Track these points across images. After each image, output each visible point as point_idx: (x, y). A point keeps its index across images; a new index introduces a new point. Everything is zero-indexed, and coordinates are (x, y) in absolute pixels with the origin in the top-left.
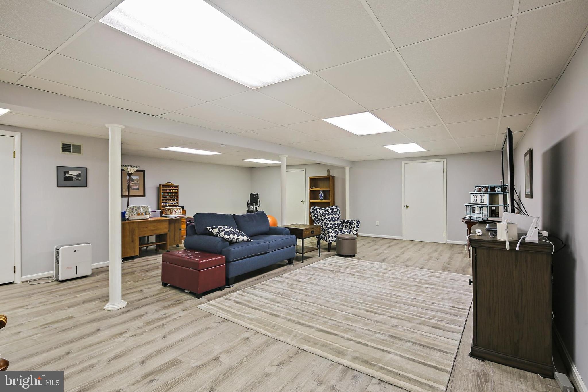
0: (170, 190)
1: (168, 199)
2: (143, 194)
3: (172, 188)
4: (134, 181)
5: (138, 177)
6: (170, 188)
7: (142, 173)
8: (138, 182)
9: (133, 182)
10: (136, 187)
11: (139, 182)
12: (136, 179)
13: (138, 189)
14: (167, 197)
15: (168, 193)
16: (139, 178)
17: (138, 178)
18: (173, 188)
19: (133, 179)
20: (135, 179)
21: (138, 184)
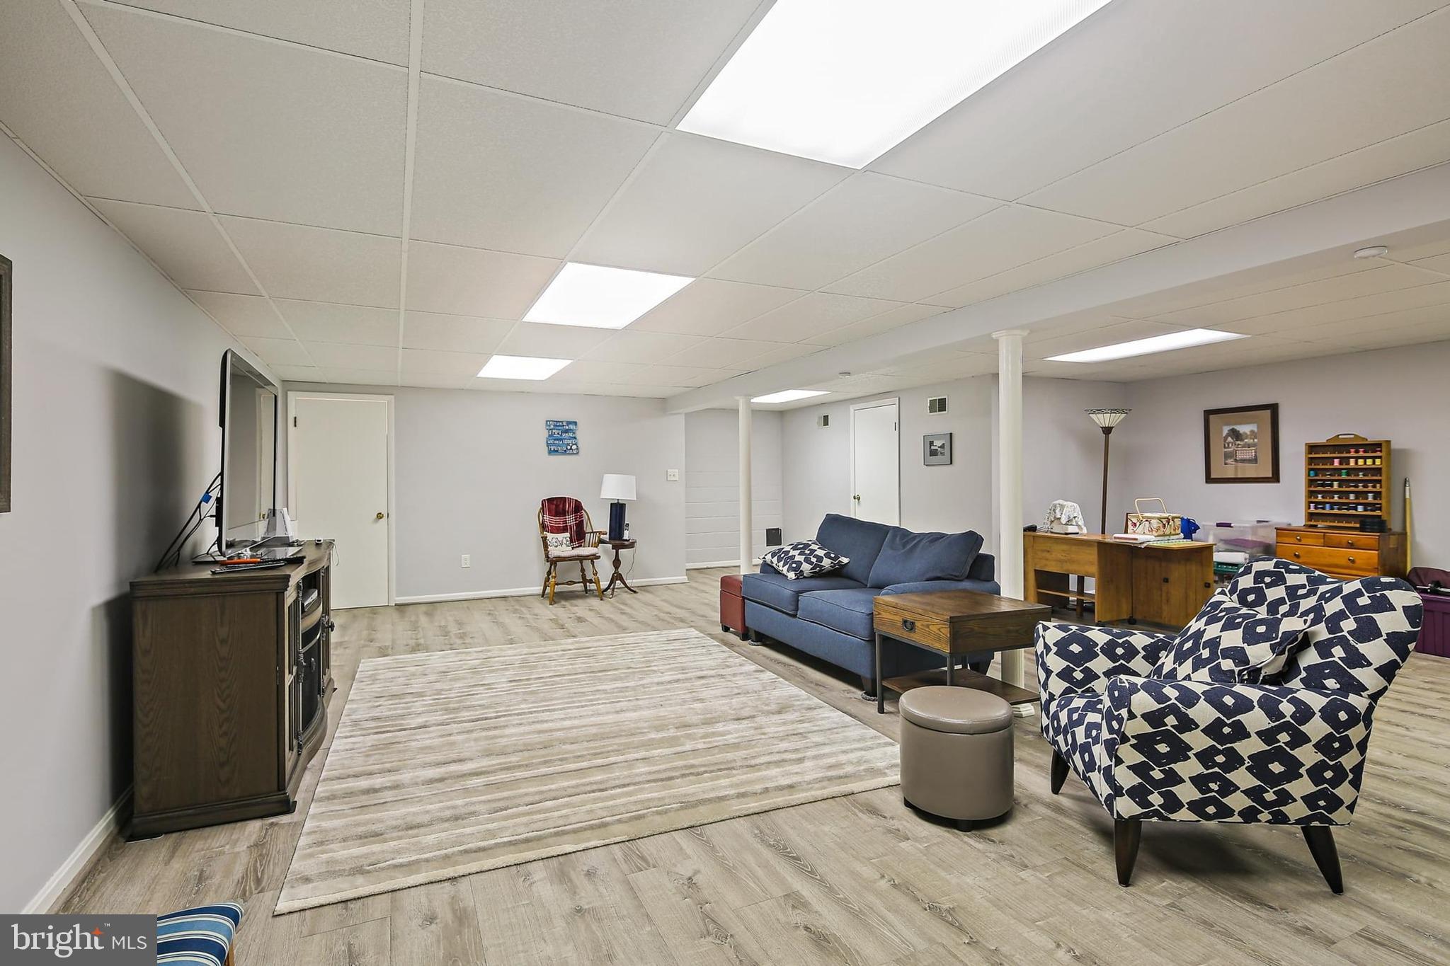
0: (1344, 460)
1: (1336, 492)
2: (1271, 476)
3: (1357, 452)
4: (1243, 437)
5: (1254, 427)
6: (1345, 455)
7: (1268, 412)
8: (1256, 440)
9: (1242, 440)
10: (1249, 454)
11: (1259, 441)
12: (1248, 433)
13: (1255, 460)
14: (1331, 485)
15: (1338, 471)
16: (1258, 428)
17: (1256, 430)
18: (1361, 454)
19: (1241, 432)
20: (1246, 434)
21: (1254, 445)
